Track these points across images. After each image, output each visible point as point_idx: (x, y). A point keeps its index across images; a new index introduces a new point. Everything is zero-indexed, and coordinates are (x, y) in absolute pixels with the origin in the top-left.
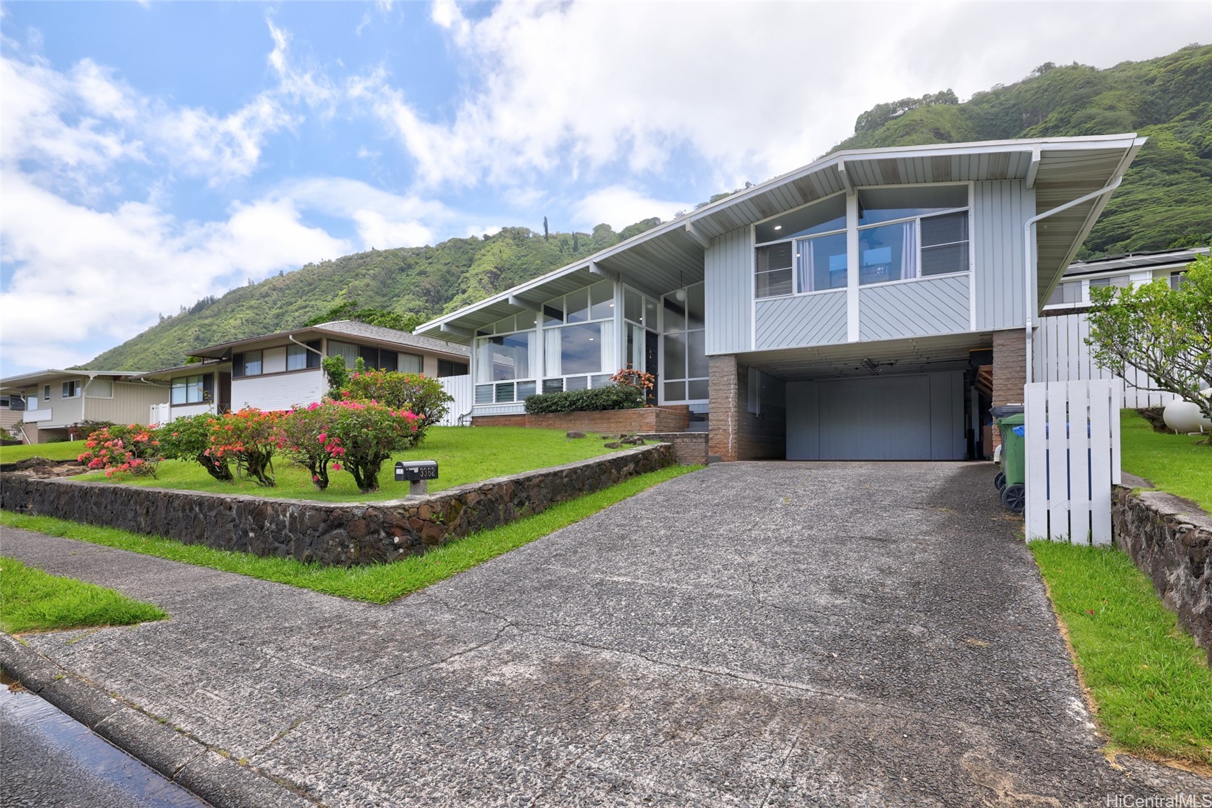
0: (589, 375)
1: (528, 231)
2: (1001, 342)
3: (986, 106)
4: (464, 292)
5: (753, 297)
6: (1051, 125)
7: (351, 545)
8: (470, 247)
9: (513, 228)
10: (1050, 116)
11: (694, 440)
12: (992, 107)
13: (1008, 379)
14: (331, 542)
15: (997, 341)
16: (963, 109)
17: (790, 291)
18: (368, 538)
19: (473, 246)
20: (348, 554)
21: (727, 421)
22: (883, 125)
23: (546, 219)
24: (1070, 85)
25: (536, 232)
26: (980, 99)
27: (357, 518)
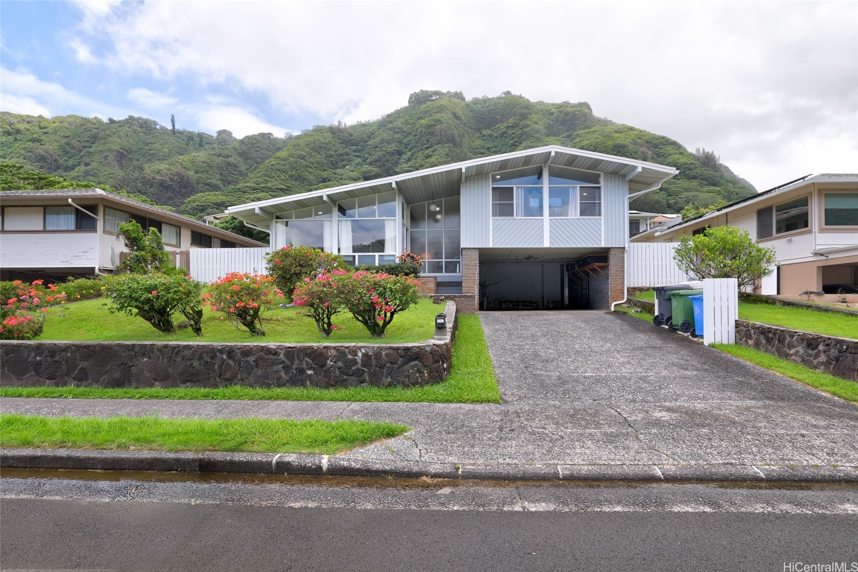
0: (377, 254)
1: (155, 123)
2: (614, 253)
3: (480, 106)
4: (87, 165)
5: (491, 215)
6: (510, 125)
7: (425, 371)
8: (93, 126)
9: (140, 118)
10: (510, 120)
11: (468, 299)
12: (482, 107)
13: (617, 271)
14: (411, 371)
15: (612, 252)
16: (468, 105)
17: (512, 215)
18: (433, 366)
19: (96, 126)
20: (423, 378)
21: (474, 288)
22: (425, 103)
23: (173, 116)
24: (519, 106)
25: (163, 125)
26: (476, 101)
27: (428, 353)
